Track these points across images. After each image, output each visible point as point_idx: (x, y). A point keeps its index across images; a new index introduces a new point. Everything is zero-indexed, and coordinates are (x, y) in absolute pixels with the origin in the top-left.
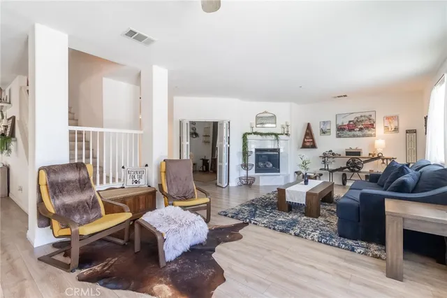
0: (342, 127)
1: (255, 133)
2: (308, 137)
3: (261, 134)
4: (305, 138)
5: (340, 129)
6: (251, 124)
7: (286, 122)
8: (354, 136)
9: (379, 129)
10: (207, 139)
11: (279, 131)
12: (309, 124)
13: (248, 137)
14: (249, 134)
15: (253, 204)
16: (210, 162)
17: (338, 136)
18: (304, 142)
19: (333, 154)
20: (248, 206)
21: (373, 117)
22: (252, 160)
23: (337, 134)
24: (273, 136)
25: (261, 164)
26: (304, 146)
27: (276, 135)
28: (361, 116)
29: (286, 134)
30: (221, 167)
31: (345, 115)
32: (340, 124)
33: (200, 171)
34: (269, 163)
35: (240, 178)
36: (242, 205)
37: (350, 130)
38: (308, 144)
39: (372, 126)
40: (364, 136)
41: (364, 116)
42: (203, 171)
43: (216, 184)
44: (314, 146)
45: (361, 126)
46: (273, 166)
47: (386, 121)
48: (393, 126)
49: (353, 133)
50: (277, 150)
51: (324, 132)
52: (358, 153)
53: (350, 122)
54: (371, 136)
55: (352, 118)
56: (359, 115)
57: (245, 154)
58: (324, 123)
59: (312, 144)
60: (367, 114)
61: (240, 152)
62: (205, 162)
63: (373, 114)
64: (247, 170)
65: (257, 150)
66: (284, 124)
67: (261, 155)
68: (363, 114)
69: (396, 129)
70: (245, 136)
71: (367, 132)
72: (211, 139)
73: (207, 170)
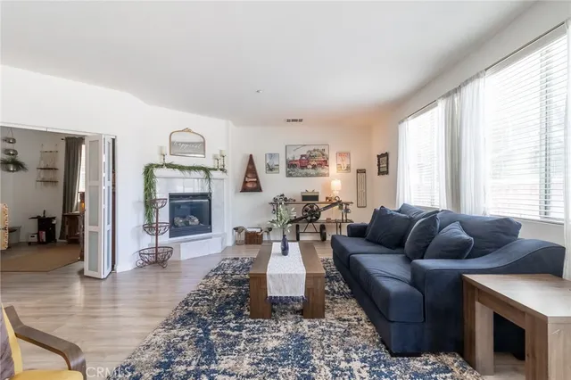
0: (294, 163)
1: (170, 166)
2: (249, 176)
3: (181, 168)
4: (246, 176)
5: (291, 165)
6: (161, 148)
7: (221, 151)
8: (307, 175)
9: (333, 168)
10: (50, 175)
11: (209, 163)
12: (251, 156)
13: (157, 172)
14: (158, 166)
15: (191, 314)
16: (58, 223)
17: (289, 175)
18: (245, 182)
19: (286, 200)
20: (183, 321)
21: (326, 152)
22: (164, 215)
23: (287, 172)
24: (202, 172)
25: (179, 221)
26: (245, 189)
27: (207, 170)
28: (314, 150)
29: (221, 170)
30: (95, 234)
31: (297, 147)
32: (291, 159)
33: (30, 243)
34: (193, 218)
35: (141, 253)
36: (168, 325)
37: (303, 167)
38: (249, 185)
39: (325, 163)
40: (317, 175)
41: (318, 150)
42: (40, 243)
43: (81, 272)
44: (258, 189)
45: (314, 163)
46: (201, 221)
47: (340, 158)
48: (345, 164)
49: (305, 170)
50: (207, 196)
51: (270, 169)
52: (316, 198)
53: (302, 156)
54: (324, 175)
55: (304, 151)
56: (312, 148)
57: (150, 203)
58: (272, 156)
59: (255, 185)
60: (321, 148)
61: (139, 202)
62: (45, 223)
63: (326, 148)
64: (157, 235)
65: (172, 197)
66: (218, 153)
67: (179, 206)
68: (316, 148)
69: (348, 168)
70: (148, 171)
71: (320, 170)
72: (60, 176)
73: (51, 238)
